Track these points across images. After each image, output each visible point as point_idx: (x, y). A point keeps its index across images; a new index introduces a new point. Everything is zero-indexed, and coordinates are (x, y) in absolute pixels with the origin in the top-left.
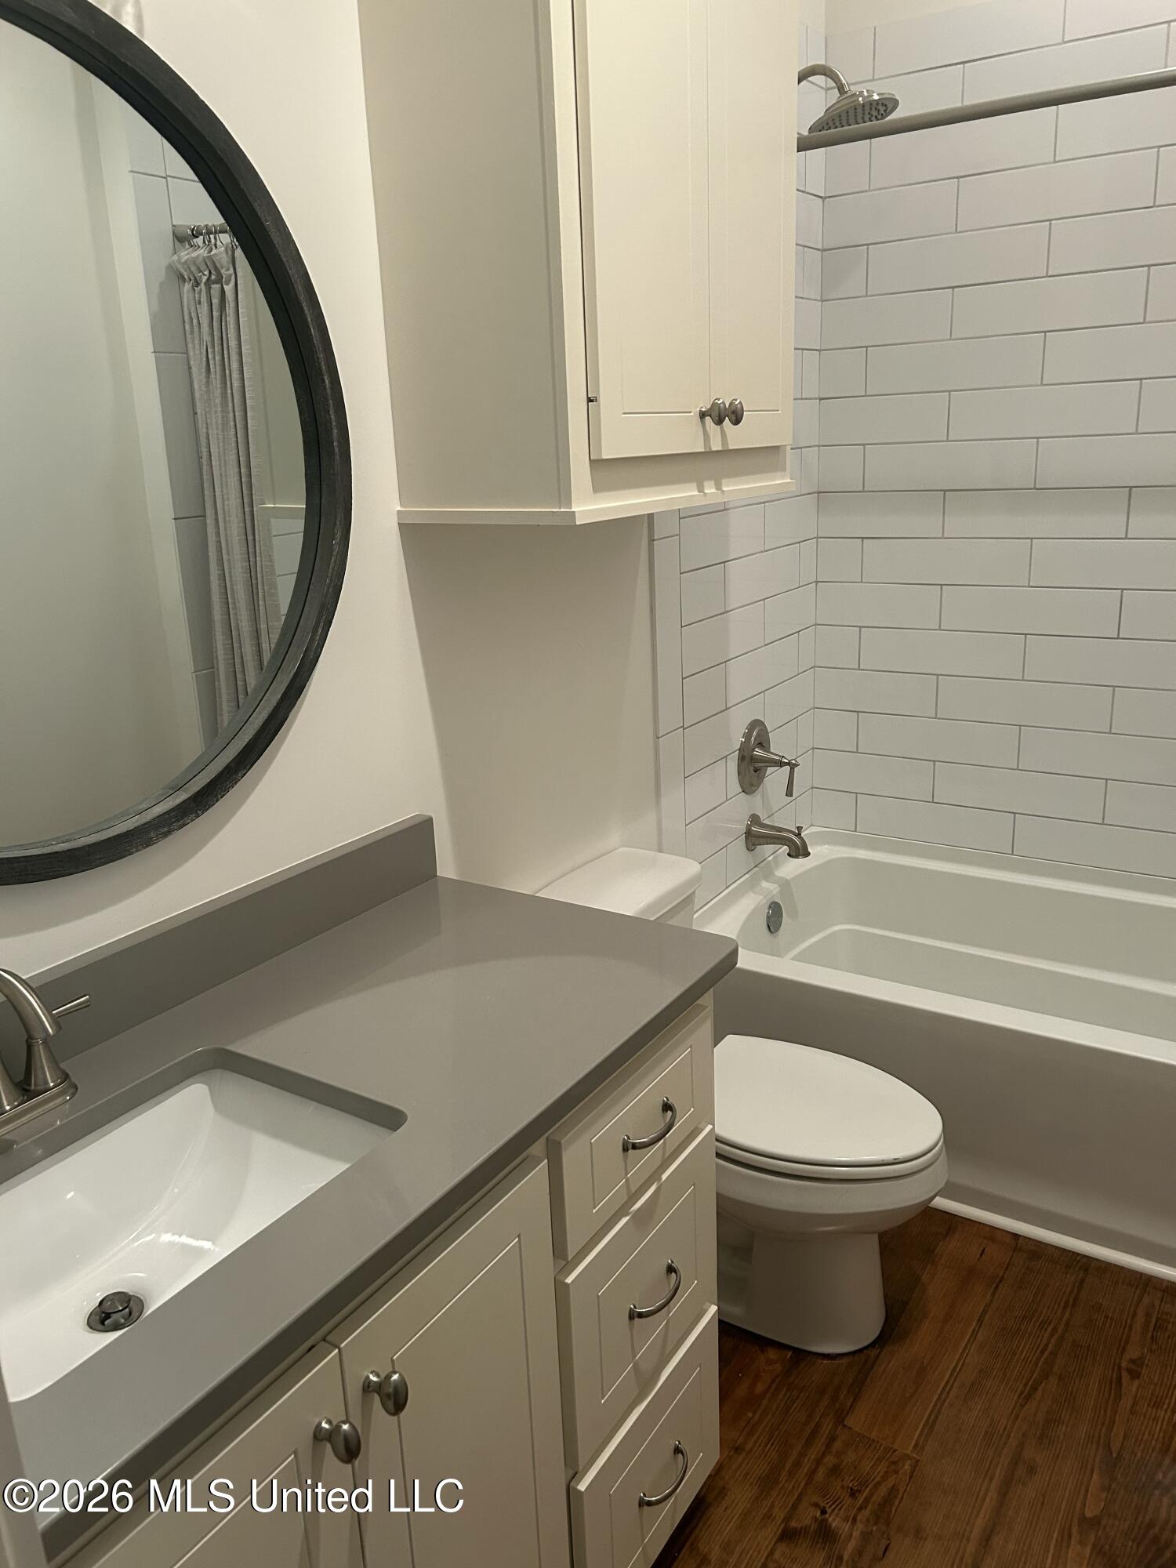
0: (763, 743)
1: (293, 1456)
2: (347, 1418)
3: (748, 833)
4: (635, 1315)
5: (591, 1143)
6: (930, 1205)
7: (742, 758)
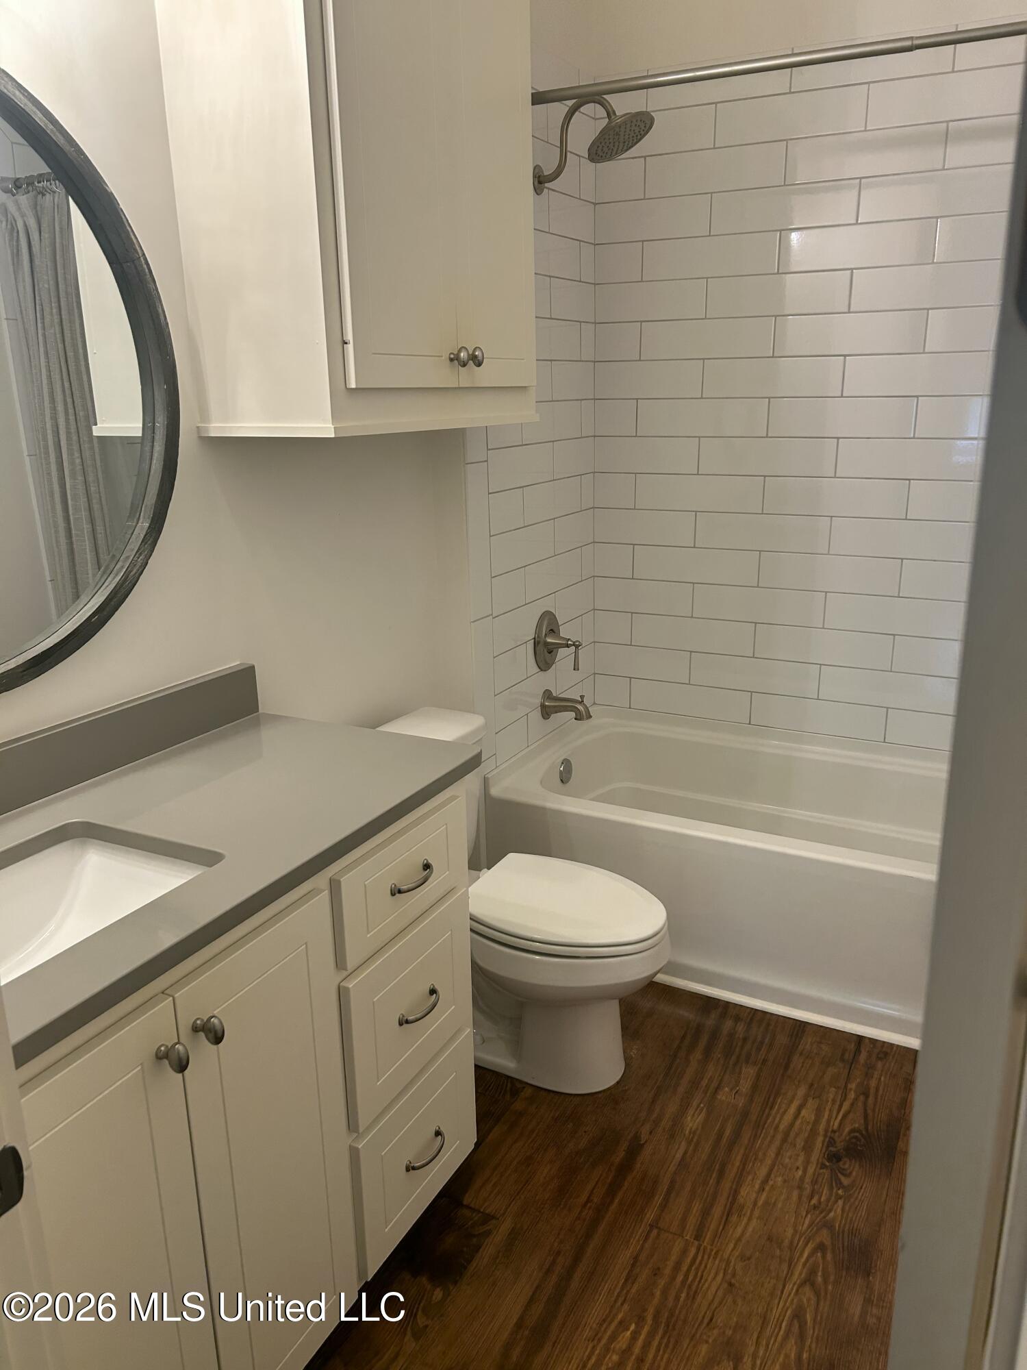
0: (553, 631)
1: (140, 1068)
2: (179, 1041)
3: (543, 706)
4: (404, 1022)
5: (365, 885)
6: (653, 980)
7: (536, 643)
